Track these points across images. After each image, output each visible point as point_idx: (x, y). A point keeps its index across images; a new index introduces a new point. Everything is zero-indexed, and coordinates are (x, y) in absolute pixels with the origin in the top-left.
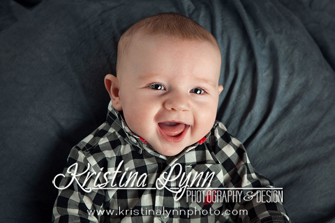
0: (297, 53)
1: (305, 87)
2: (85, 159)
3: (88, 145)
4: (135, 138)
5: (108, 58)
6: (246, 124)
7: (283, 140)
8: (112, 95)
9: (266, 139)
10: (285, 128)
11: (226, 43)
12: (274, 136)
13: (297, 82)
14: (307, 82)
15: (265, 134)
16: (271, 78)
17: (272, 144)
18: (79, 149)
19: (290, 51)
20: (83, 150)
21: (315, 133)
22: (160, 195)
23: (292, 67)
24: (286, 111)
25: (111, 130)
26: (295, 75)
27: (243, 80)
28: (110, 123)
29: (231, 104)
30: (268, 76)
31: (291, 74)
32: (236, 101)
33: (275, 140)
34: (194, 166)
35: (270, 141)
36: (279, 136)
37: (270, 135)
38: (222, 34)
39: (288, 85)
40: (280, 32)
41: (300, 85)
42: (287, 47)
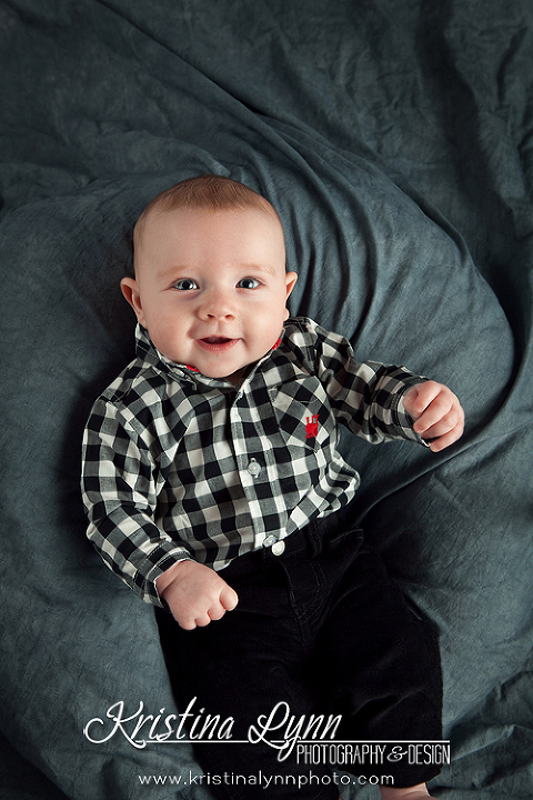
0: (388, 208)
1: (411, 251)
2: (118, 414)
3: (118, 393)
4: (181, 369)
5: (126, 267)
6: (343, 319)
7: (399, 332)
8: (136, 309)
9: (376, 335)
10: (398, 313)
11: (287, 212)
12: (386, 328)
13: (399, 246)
14: (412, 243)
15: (373, 329)
16: (363, 247)
17: (385, 341)
18: (107, 400)
19: (379, 206)
20: (113, 400)
21: (439, 312)
22: (239, 437)
23: (388, 226)
24: (394, 289)
25: (146, 366)
26: (394, 237)
27: (324, 257)
28: (142, 357)
29: (315, 296)
30: (358, 245)
31: (388, 237)
32: (321, 289)
33: (388, 334)
34: (279, 387)
35: (382, 336)
36: (392, 327)
37: (380, 328)
38: (279, 200)
39: (388, 253)
40: (359, 184)
41: (404, 250)
42: (373, 202)
